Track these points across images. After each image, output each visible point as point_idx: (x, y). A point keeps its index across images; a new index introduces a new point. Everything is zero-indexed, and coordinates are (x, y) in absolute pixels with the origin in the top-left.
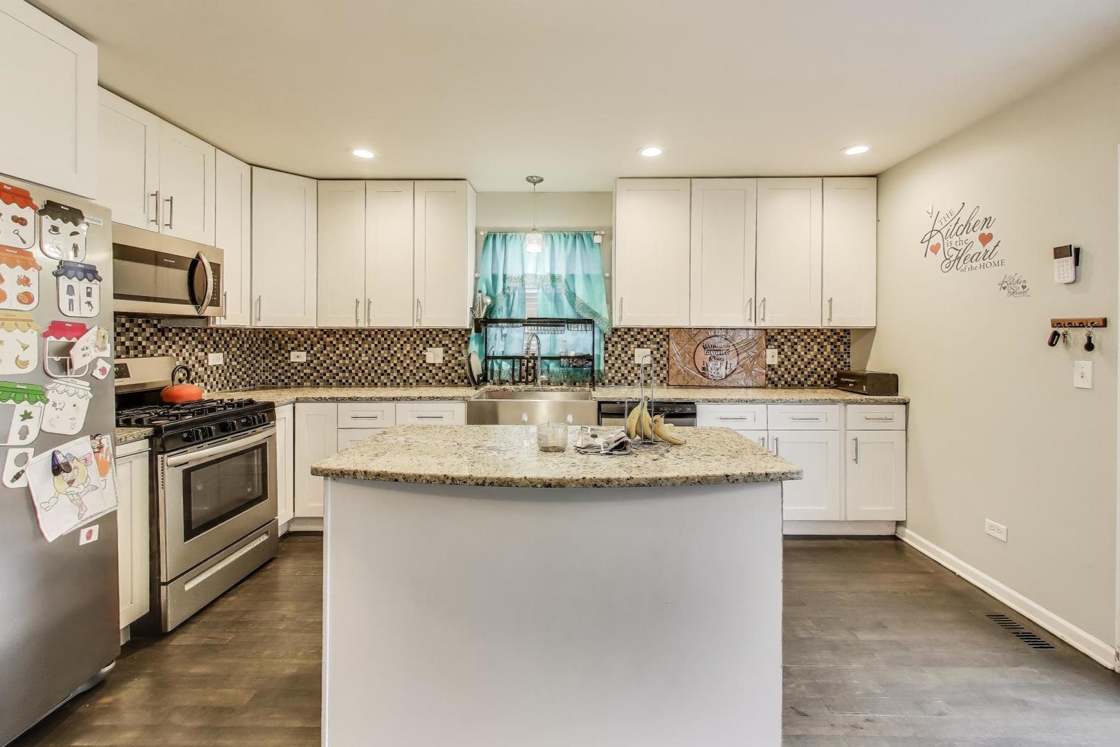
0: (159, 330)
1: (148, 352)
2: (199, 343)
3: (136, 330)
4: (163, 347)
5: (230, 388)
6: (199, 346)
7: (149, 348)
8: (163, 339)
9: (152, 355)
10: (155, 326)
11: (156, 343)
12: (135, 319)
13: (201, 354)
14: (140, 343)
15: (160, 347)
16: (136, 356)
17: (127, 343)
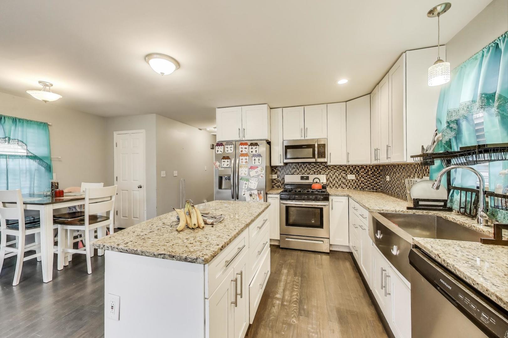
0: (326, 167)
1: (321, 173)
2: (343, 171)
3: (317, 166)
4: (327, 172)
5: (360, 189)
6: (343, 172)
7: (322, 172)
8: (327, 169)
9: (323, 174)
10: (324, 165)
11: (324, 170)
12: (312, 164)
13: (344, 175)
14: (319, 171)
15: (326, 172)
16: (318, 174)
17: (315, 171)
